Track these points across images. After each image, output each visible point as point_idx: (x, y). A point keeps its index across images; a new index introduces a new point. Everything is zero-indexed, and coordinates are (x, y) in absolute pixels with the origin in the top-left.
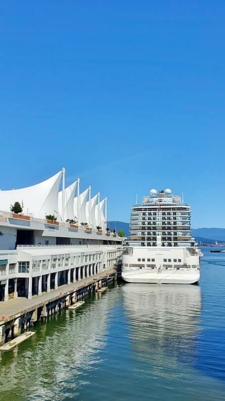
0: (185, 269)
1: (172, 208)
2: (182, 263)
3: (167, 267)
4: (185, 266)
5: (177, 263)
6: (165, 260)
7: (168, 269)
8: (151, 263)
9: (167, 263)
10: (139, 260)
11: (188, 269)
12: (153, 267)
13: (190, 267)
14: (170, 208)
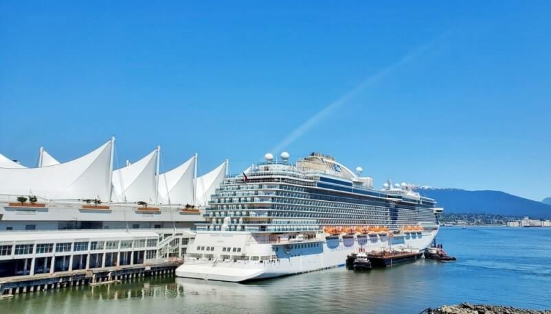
0: (242, 261)
1: (263, 179)
2: (240, 254)
3: (225, 258)
4: (243, 257)
5: (237, 254)
6: (224, 249)
7: (226, 260)
8: (210, 252)
9: (226, 253)
10: (199, 248)
11: (246, 261)
12: (210, 257)
13: (248, 259)
14: (260, 179)
